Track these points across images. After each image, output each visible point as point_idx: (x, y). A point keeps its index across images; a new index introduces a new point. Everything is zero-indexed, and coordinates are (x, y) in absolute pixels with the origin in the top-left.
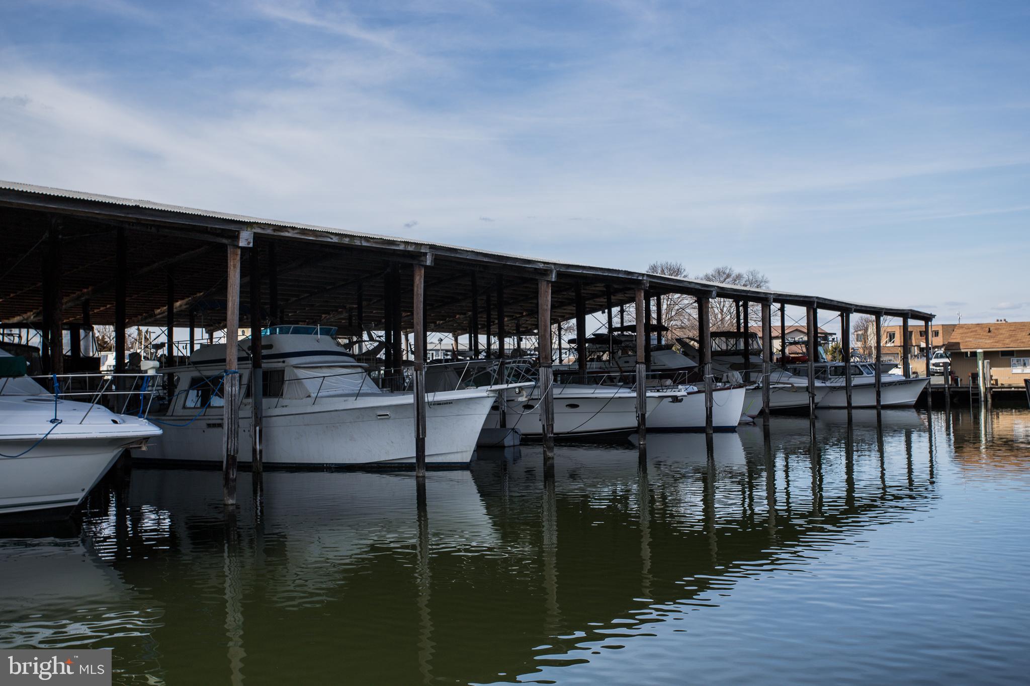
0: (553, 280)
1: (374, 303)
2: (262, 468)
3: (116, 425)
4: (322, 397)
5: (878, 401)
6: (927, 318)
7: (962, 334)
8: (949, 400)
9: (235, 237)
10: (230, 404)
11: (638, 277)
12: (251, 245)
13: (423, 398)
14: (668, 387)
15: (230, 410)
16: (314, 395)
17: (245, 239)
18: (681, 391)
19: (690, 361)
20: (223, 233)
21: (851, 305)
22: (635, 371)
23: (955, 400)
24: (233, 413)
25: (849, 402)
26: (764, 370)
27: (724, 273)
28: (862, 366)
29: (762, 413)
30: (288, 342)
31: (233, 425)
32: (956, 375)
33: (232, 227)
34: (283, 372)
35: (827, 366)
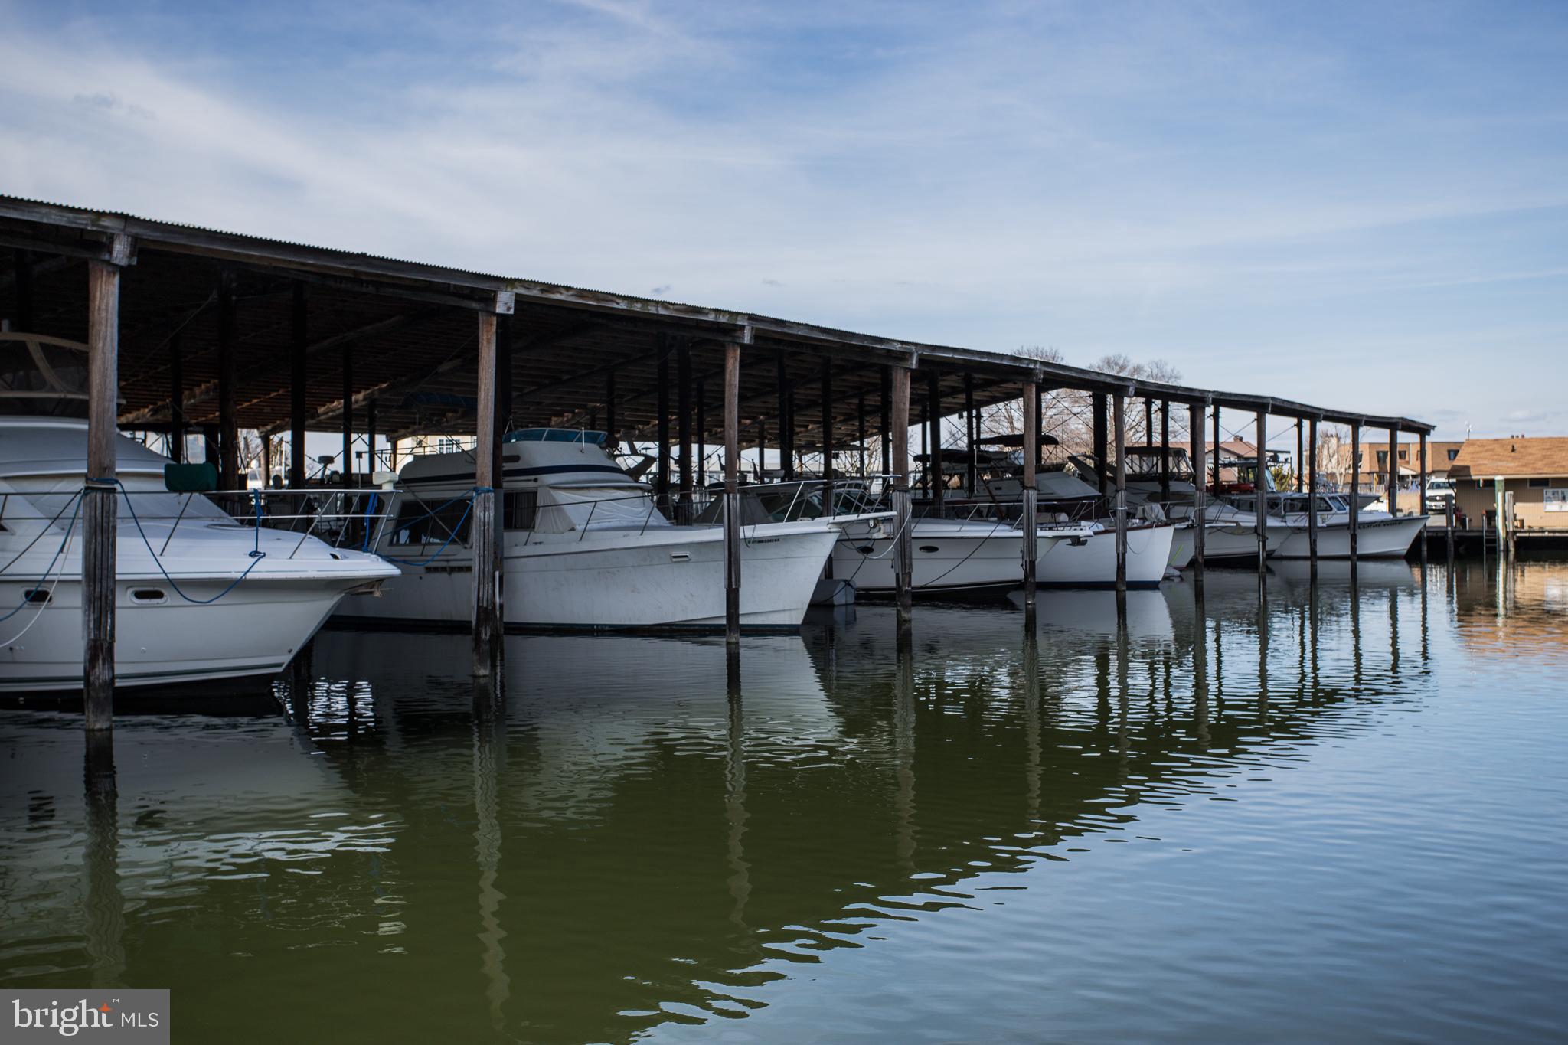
0: (914, 367)
1: (629, 400)
2: (502, 630)
3: (337, 561)
4: (591, 531)
5: (1353, 549)
6: (1423, 430)
7: (1473, 453)
8: (1452, 549)
9: (490, 299)
10: (482, 535)
11: (1028, 364)
12: (512, 312)
13: (737, 532)
14: (1065, 525)
15: (482, 543)
16: (580, 528)
17: (504, 302)
18: (1086, 529)
19: (1090, 487)
20: (472, 294)
21: (1319, 409)
22: (1022, 501)
23: (1461, 549)
24: (486, 548)
25: (1313, 551)
26: (1197, 503)
27: (1116, 364)
28: (1330, 498)
29: (1192, 564)
30: (540, 452)
31: (486, 565)
32: (1464, 512)
33: (486, 286)
34: (535, 494)
35: (1280, 498)
